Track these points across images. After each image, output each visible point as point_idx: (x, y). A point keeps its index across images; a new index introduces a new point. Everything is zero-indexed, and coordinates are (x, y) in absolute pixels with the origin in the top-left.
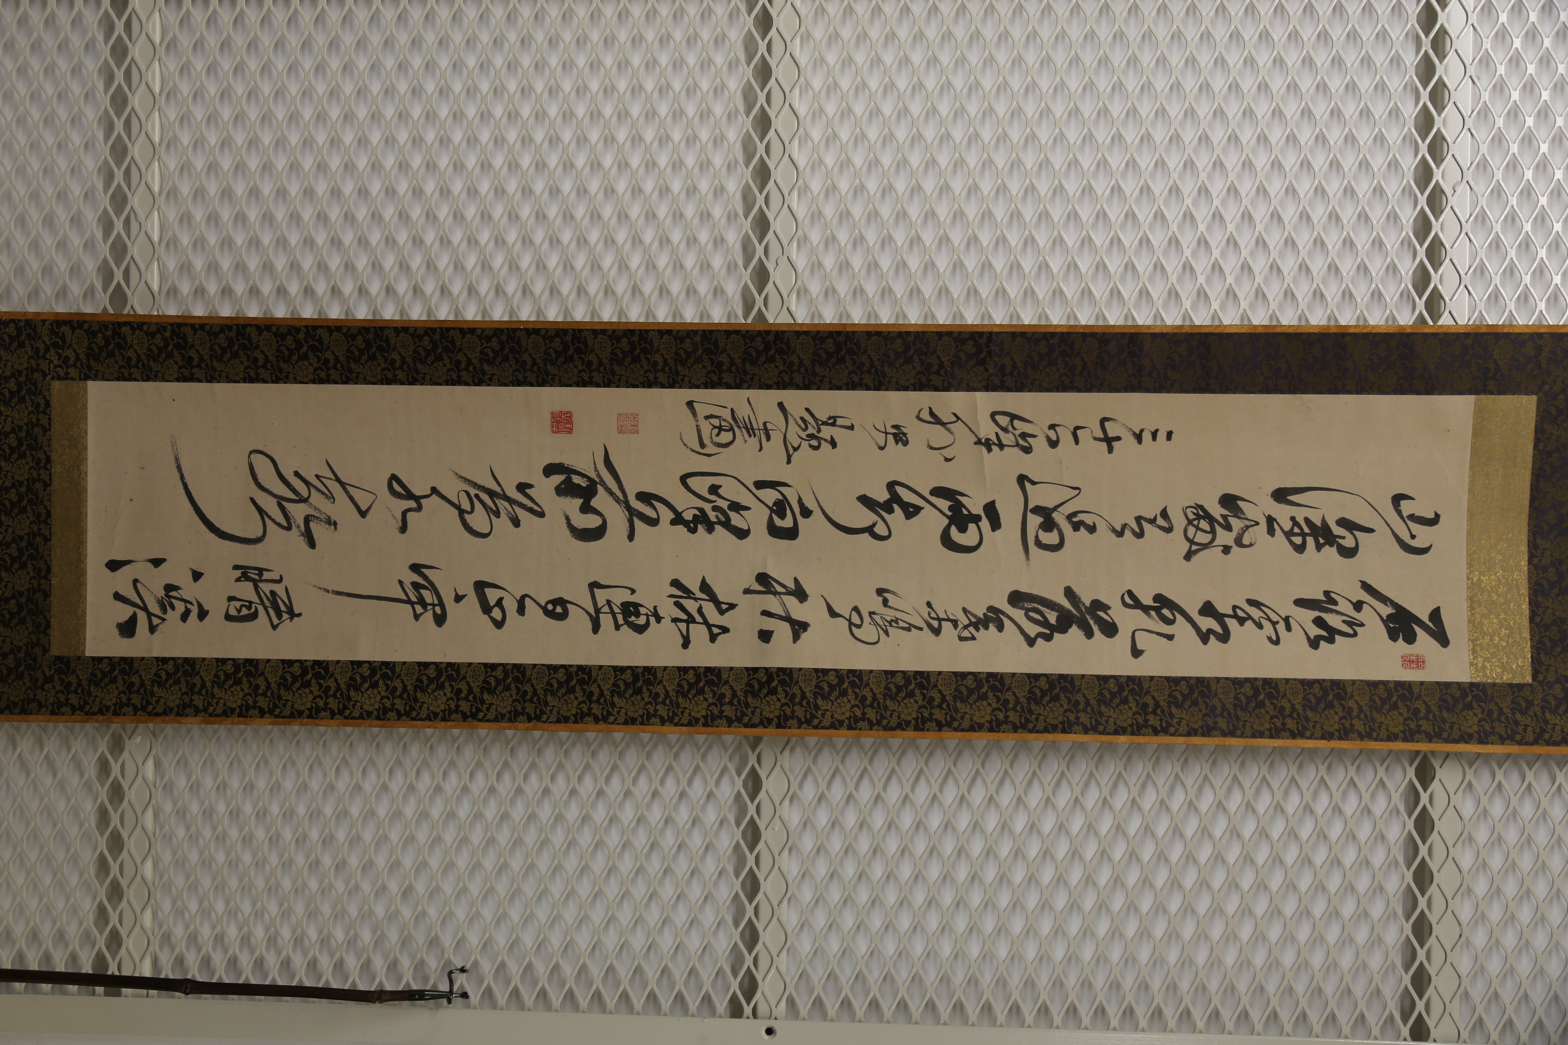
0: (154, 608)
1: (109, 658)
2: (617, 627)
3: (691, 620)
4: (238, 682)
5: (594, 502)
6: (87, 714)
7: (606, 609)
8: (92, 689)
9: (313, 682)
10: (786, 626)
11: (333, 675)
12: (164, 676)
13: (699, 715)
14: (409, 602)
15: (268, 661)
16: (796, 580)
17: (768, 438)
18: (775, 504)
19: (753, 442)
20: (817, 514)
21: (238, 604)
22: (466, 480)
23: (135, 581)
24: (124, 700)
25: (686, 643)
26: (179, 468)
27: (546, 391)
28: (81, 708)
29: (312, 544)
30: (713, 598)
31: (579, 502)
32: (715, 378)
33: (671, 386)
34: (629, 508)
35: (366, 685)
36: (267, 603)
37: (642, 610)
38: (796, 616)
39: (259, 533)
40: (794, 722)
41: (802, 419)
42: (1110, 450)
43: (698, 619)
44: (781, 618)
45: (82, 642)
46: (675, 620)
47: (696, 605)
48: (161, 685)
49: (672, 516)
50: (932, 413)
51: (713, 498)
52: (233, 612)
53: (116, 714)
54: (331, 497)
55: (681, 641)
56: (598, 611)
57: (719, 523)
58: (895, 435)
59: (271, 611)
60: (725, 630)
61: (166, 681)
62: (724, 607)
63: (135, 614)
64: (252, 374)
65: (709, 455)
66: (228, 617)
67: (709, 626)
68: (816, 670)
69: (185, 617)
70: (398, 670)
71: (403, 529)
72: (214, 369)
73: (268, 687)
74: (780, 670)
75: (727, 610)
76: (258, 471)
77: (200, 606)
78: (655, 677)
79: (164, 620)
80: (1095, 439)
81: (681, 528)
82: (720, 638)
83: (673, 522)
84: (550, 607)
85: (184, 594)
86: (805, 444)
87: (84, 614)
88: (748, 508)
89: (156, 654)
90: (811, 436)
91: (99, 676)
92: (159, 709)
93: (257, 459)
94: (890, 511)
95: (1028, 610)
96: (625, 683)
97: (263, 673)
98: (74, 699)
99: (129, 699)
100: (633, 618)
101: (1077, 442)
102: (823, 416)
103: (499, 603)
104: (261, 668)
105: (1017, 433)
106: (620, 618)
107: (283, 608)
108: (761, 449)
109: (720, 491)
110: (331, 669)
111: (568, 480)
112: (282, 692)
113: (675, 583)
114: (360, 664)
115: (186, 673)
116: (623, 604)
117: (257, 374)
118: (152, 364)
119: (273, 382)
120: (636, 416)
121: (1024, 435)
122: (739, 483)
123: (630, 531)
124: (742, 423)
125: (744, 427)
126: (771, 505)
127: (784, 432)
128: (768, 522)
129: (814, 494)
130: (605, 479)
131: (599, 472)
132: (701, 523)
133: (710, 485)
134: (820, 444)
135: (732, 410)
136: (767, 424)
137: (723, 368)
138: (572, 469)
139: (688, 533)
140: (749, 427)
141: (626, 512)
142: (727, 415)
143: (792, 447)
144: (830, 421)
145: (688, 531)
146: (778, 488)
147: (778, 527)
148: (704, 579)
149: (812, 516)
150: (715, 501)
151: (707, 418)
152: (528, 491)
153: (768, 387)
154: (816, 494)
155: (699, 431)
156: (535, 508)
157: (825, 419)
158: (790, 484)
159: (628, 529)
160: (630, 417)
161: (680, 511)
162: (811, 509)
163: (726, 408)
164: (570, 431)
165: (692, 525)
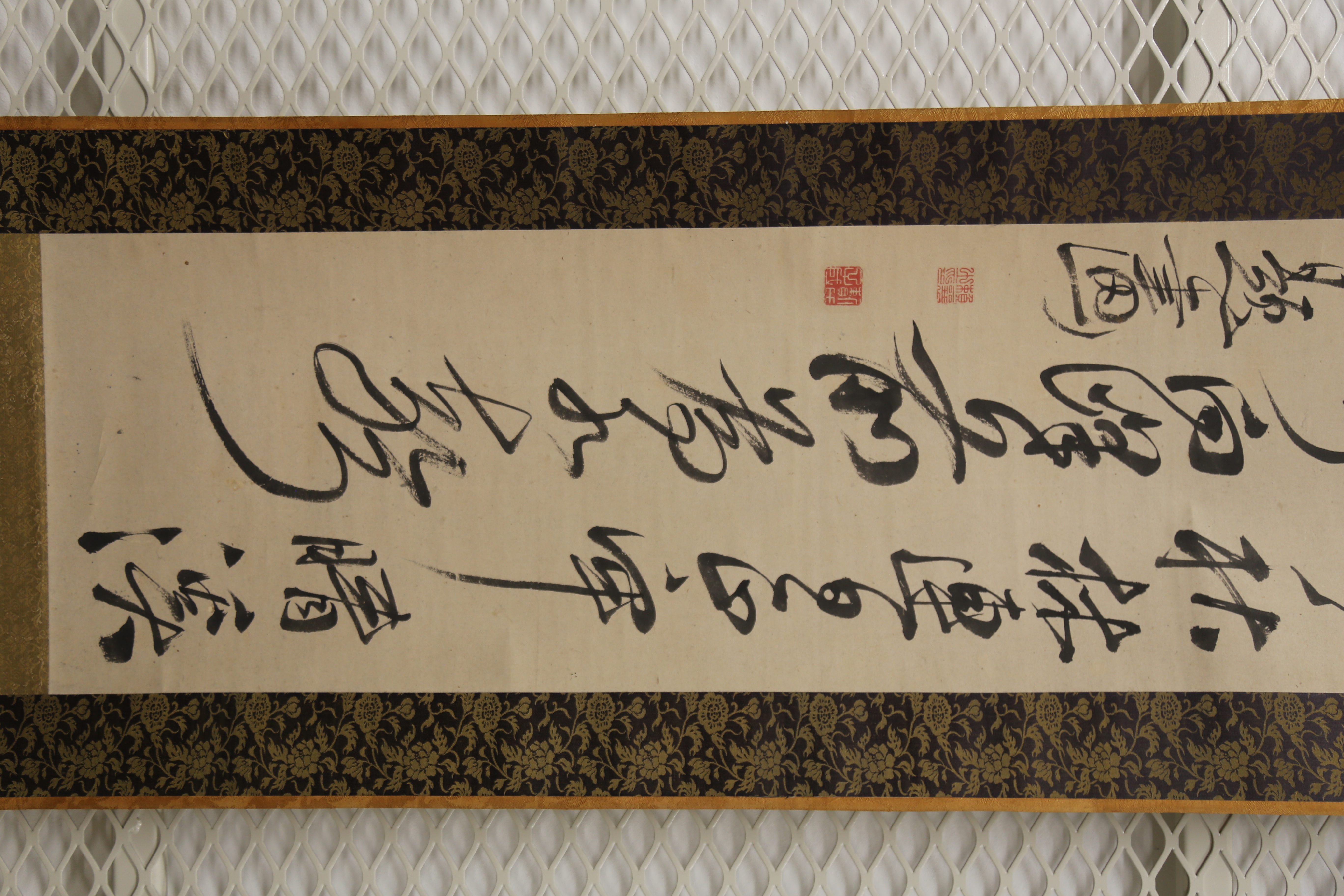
0: (163, 611)
1: (89, 697)
2: (946, 627)
3: (1070, 613)
4: (309, 734)
5: (896, 419)
6: (53, 793)
7: (924, 596)
8: (62, 749)
9: (437, 730)
10: (1239, 620)
11: (469, 718)
12: (183, 726)
13: (1107, 779)
14: (589, 591)
15: (358, 696)
16: (1245, 542)
17: (1195, 304)
18: (1202, 414)
19: (1169, 311)
20: (1275, 431)
21: (302, 601)
22: (680, 386)
23: (130, 567)
24: (117, 768)
25: (1067, 653)
26: (198, 376)
27: (819, 233)
28: (44, 784)
29: (424, 498)
30: (1105, 575)
31: (870, 418)
32: (1112, 204)
33: (1036, 220)
34: (954, 426)
35: (529, 735)
36: (351, 598)
37: (985, 597)
38: (1253, 603)
39: (336, 483)
40: (1276, 788)
41: (1257, 270)
43: (1083, 610)
44: (1227, 606)
45: (41, 671)
46: (1044, 613)
47: (1077, 587)
48: (178, 741)
49: (1028, 439)
51: (1097, 406)
52: (295, 615)
53: (103, 792)
54: (455, 420)
55: (1058, 649)
56: (910, 600)
57: (1108, 448)
59: (359, 612)
60: (1132, 629)
61: (187, 734)
62: (1126, 589)
63: (130, 622)
64: (320, 216)
65: (1091, 336)
66: (287, 624)
67: (1104, 623)
68: (1303, 697)
69: (214, 624)
70: (579, 707)
71: (577, 469)
72: (255, 209)
73: (361, 740)
74: (1238, 696)
75: (1131, 595)
76: (330, 378)
77: (239, 605)
78: (1022, 712)
79: (178, 630)
81: (1043, 459)
82: (1124, 642)
83: (1030, 449)
84: (829, 595)
85: (211, 585)
86: (1258, 313)
87: (45, 624)
88: (1156, 423)
89: (168, 687)
90: (1270, 299)
91: (73, 726)
92: (178, 783)
93: (330, 360)
96: (972, 724)
97: (350, 718)
98: (31, 769)
99: (125, 767)
100: (971, 612)
102: (1291, 264)
103: (743, 589)
104: (346, 708)
106: (949, 611)
107: (378, 606)
108: (1181, 323)
109: (1109, 395)
110: (466, 708)
111: (852, 383)
112: (385, 749)
113: (1039, 551)
114: (514, 698)
115: (219, 720)
116: (951, 588)
117: (328, 216)
118: (149, 202)
119: (355, 229)
120: (969, 272)
122: (1141, 381)
123: (957, 465)
124: (1151, 280)
125: (1154, 287)
126: (1195, 416)
127: (1222, 295)
128: (1190, 445)
129: (1270, 396)
130: (912, 379)
131: (902, 367)
132: (1077, 449)
133: (1092, 385)
134: (1283, 312)
135: (1136, 258)
136: (1195, 280)
137: (1130, 185)
138: (858, 364)
139: (1056, 466)
140: (1163, 287)
141: (950, 435)
142: (1125, 266)
143: (1236, 318)
144: (1306, 272)
145: (1055, 463)
146: (1208, 388)
147: (1209, 453)
148: (1086, 543)
149: (1266, 434)
150: (1100, 413)
151: (1091, 272)
152: (784, 402)
153: (1204, 216)
154: (1274, 397)
155: (1076, 295)
156: (798, 430)
157: (1296, 270)
158: (1228, 380)
159: (955, 462)
160: (960, 274)
161: (1041, 429)
162: (1264, 421)
163: (1125, 254)
164: (857, 300)
165: (1061, 453)
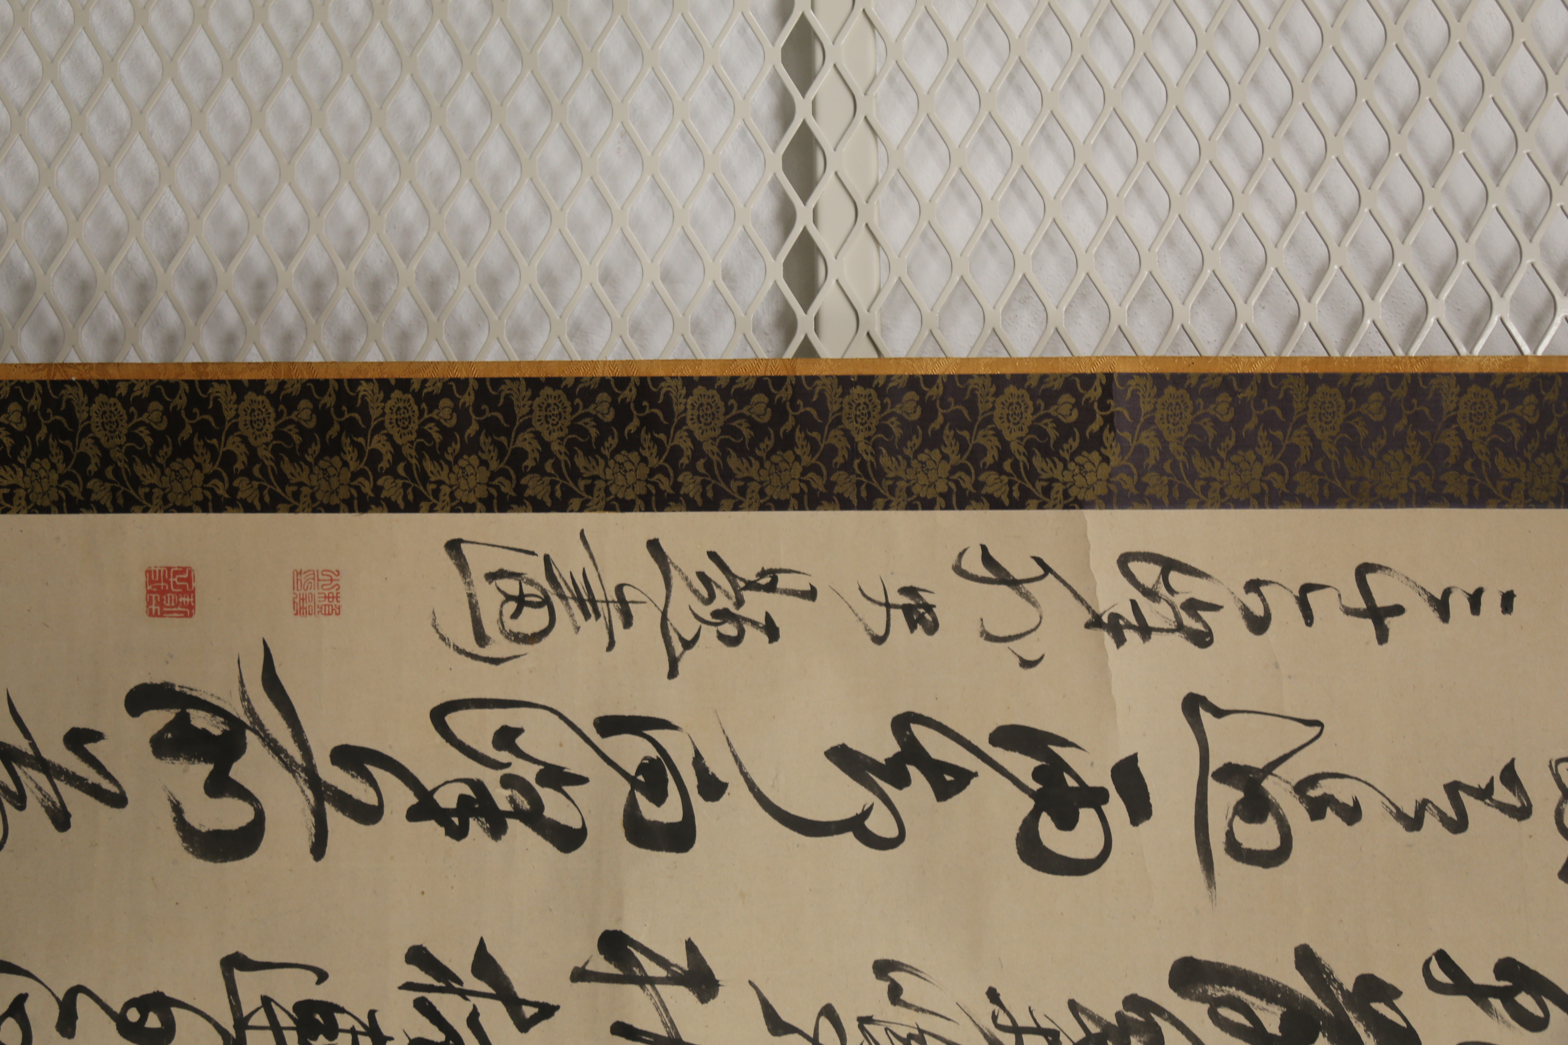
3: (452, 1043)
5: (239, 772)
7: (260, 1019)
16: (691, 948)
17: (627, 620)
18: (641, 769)
19: (594, 630)
20: (737, 790)
27: (133, 521)
30: (504, 992)
31: (204, 770)
32: (508, 488)
33: (412, 507)
34: (314, 782)
37: (341, 1020)
41: (702, 576)
42: (1382, 636)
43: (468, 1039)
44: (656, 1039)
47: (465, 1008)
49: (412, 800)
50: (988, 559)
51: (504, 756)
56: (241, 1023)
57: (518, 813)
58: (907, 610)
62: (529, 1012)
65: (496, 661)
75: (536, 1020)
80: (1348, 611)
81: (431, 828)
83: (414, 814)
84: (133, 1015)
86: (709, 634)
88: (581, 780)
90: (722, 615)
94: (901, 782)
95: (1215, 1004)
100: (321, 1041)
101: (1308, 618)
102: (746, 570)
103: (17, 1007)
105: (1178, 600)
106: (292, 1039)
108: (611, 645)
109: (521, 742)
111: (181, 722)
113: (417, 955)
116: (297, 1006)
120: (333, 576)
121: (1193, 606)
122: (562, 722)
123: (316, 836)
124: (568, 588)
125: (573, 598)
126: (632, 772)
127: (662, 608)
128: (625, 811)
129: (730, 745)
130: (262, 717)
131: (249, 701)
132: (477, 814)
133: (498, 727)
134: (741, 633)
135: (547, 558)
136: (626, 590)
137: (526, 464)
138: (191, 696)
139: (448, 838)
140: (585, 597)
141: (309, 793)
142: (535, 569)
143: (681, 639)
144: (766, 580)
145: (447, 834)
146: (648, 732)
147: (650, 821)
148: (482, 945)
149: (725, 796)
150: (508, 765)
151: (491, 577)
152: (90, 747)
153: (626, 506)
154: (735, 746)
155: (474, 608)
156: (106, 785)
157: (752, 577)
158: (675, 722)
159: (313, 831)
160: (321, 577)
161: (429, 787)
162: (722, 778)
163: (532, 553)
164: (189, 611)
165: (456, 820)
